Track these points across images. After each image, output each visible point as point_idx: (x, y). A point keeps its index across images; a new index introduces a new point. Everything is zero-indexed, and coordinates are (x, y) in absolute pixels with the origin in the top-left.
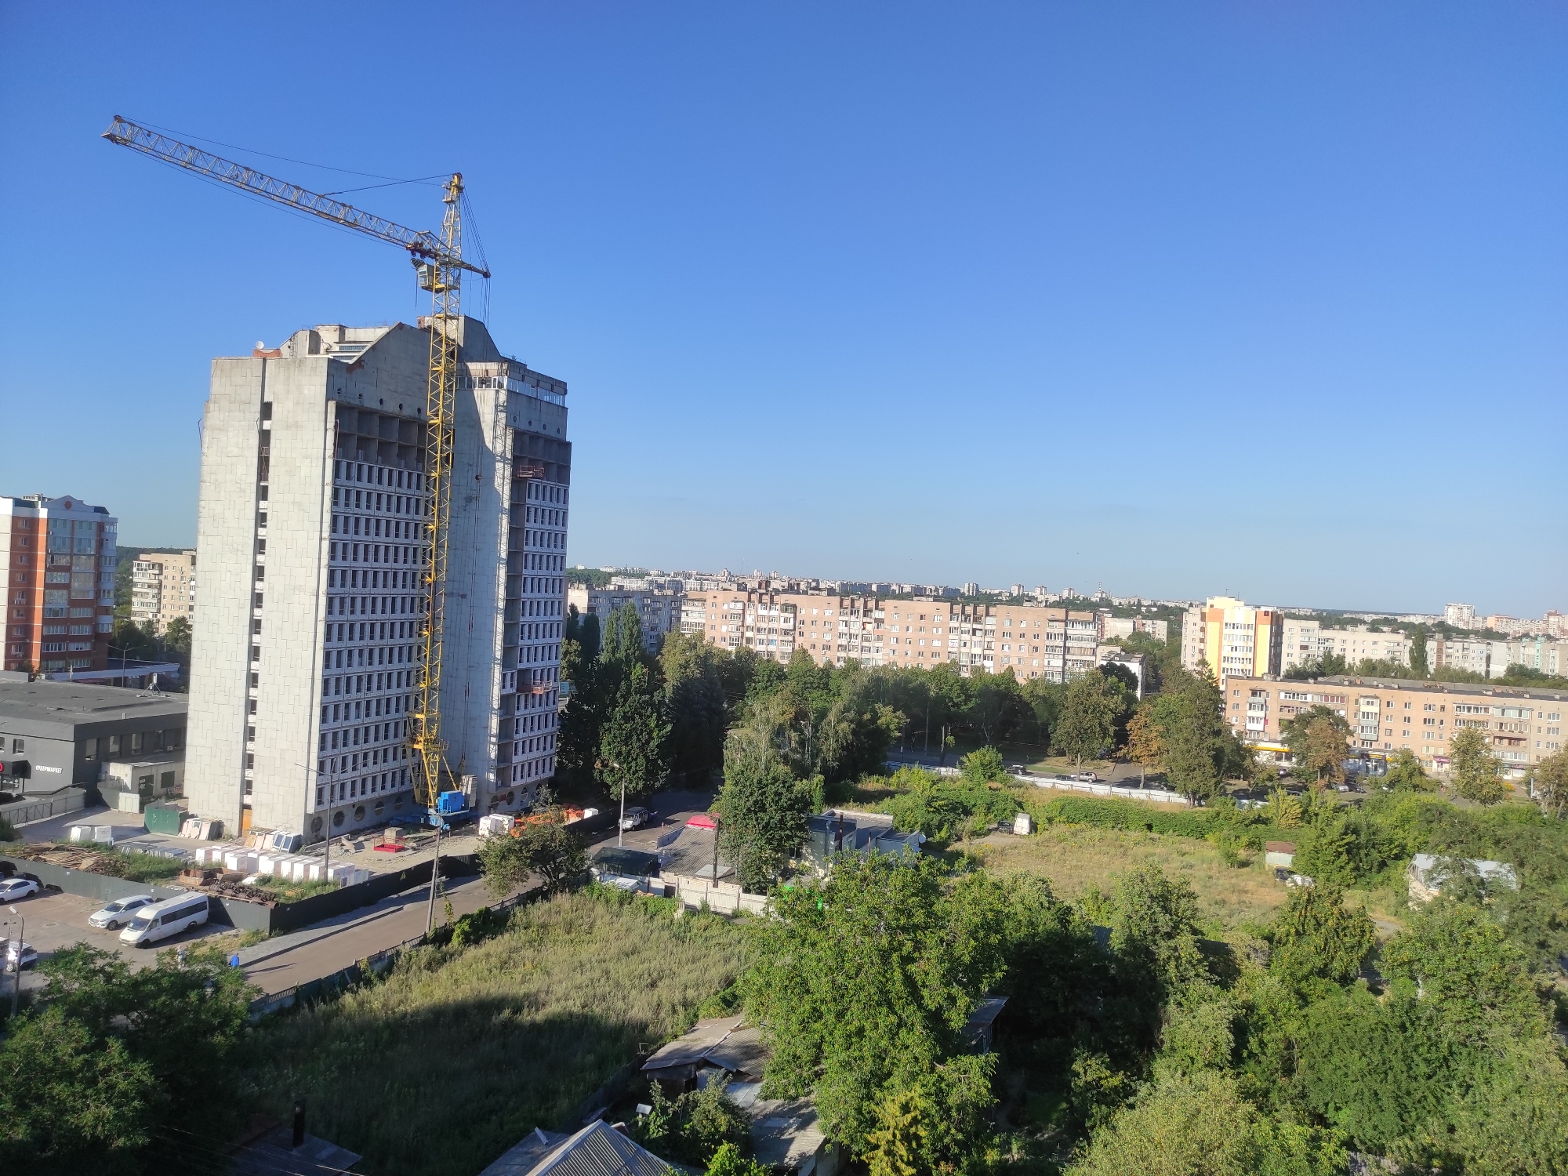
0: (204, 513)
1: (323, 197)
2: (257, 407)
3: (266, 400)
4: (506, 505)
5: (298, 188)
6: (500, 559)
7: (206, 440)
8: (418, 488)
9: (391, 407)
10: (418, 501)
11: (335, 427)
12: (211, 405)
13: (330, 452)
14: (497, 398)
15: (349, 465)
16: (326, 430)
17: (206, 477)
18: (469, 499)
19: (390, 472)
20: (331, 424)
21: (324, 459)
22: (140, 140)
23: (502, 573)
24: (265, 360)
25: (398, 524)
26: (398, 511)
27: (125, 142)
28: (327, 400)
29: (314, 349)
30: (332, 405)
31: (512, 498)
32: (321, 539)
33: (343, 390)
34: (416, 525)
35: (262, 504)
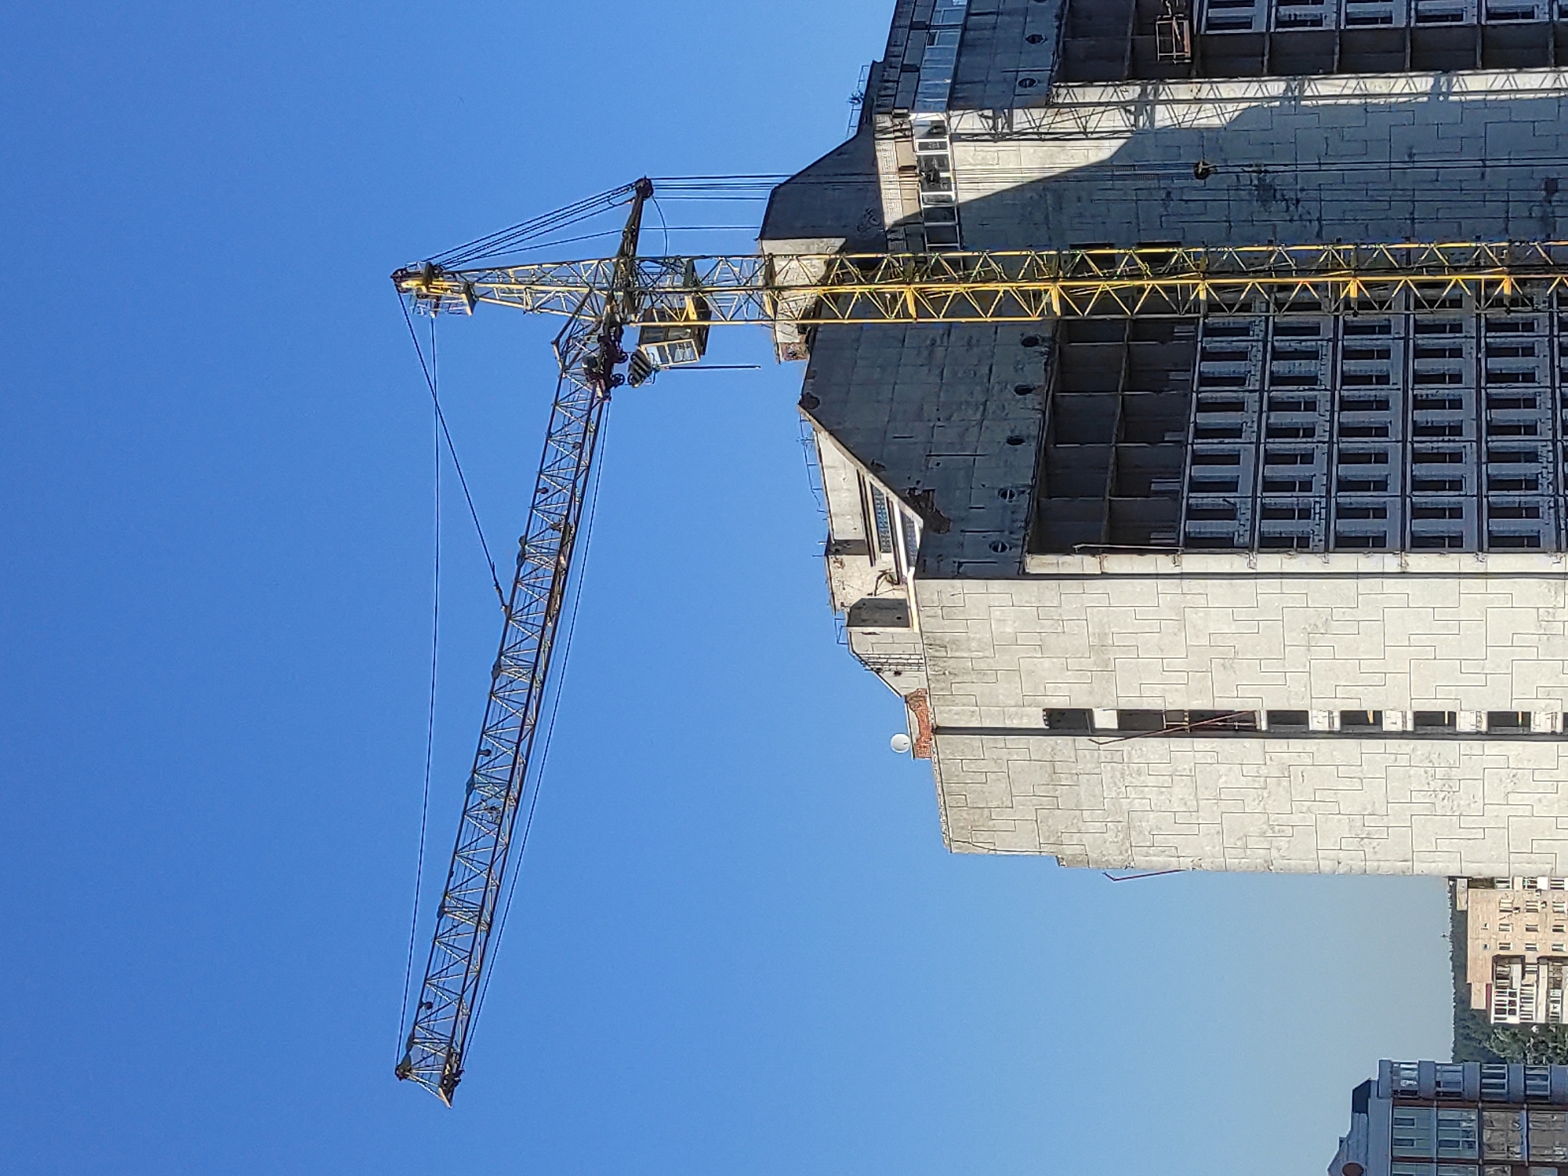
0: (1353, 861)
1: (509, 609)
2: (1063, 743)
3: (1041, 724)
4: (1276, 87)
5: (498, 668)
6: (1435, 93)
7: (1159, 861)
8: (1244, 331)
9: (1028, 415)
10: (1279, 330)
11: (1093, 552)
12: (1068, 851)
13: (1163, 563)
14: (973, 137)
15: (1194, 513)
16: (1104, 576)
17: (1256, 858)
18: (1266, 192)
19: (1203, 407)
20: (1089, 564)
21: (1182, 576)
22: (443, 1024)
23: (1476, 83)
24: (938, 730)
25: (1348, 379)
26: (1311, 380)
27: (455, 1055)
28: (1023, 575)
29: (895, 613)
30: (1036, 563)
31: (1252, 72)
32: (1403, 574)
33: (995, 537)
34: (1350, 329)
35: (1317, 722)
